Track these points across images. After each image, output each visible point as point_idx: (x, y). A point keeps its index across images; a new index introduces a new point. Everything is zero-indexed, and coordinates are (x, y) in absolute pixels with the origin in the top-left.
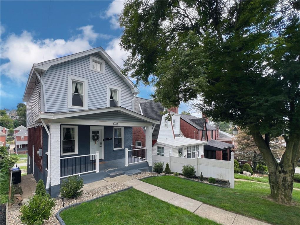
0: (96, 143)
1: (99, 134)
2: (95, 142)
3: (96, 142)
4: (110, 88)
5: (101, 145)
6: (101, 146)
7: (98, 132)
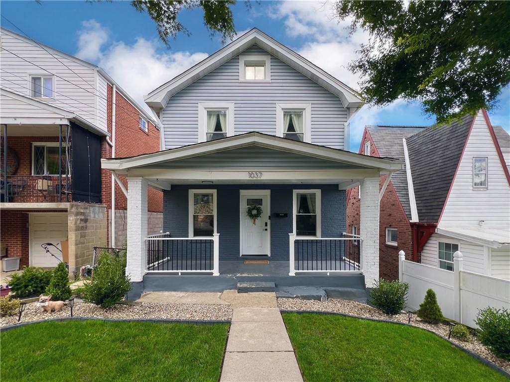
0: (254, 223)
1: (262, 205)
2: (253, 221)
3: (255, 221)
4: (282, 109)
5: (266, 228)
6: (266, 230)
7: (260, 202)
